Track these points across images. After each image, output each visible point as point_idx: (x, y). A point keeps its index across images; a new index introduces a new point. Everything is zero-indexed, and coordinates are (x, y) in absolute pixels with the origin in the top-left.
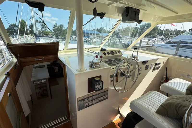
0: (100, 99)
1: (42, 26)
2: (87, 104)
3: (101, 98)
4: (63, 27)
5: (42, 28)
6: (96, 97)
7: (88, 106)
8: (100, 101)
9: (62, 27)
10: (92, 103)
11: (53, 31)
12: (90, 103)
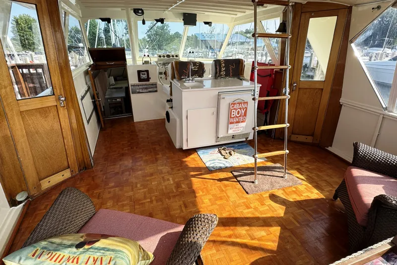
0: (149, 90)
1: (126, 29)
2: (138, 91)
3: (151, 90)
4: (169, 29)
5: (126, 34)
6: (145, 87)
7: (139, 93)
8: (150, 92)
9: (165, 28)
10: (142, 91)
11: (148, 39)
12: (141, 91)
